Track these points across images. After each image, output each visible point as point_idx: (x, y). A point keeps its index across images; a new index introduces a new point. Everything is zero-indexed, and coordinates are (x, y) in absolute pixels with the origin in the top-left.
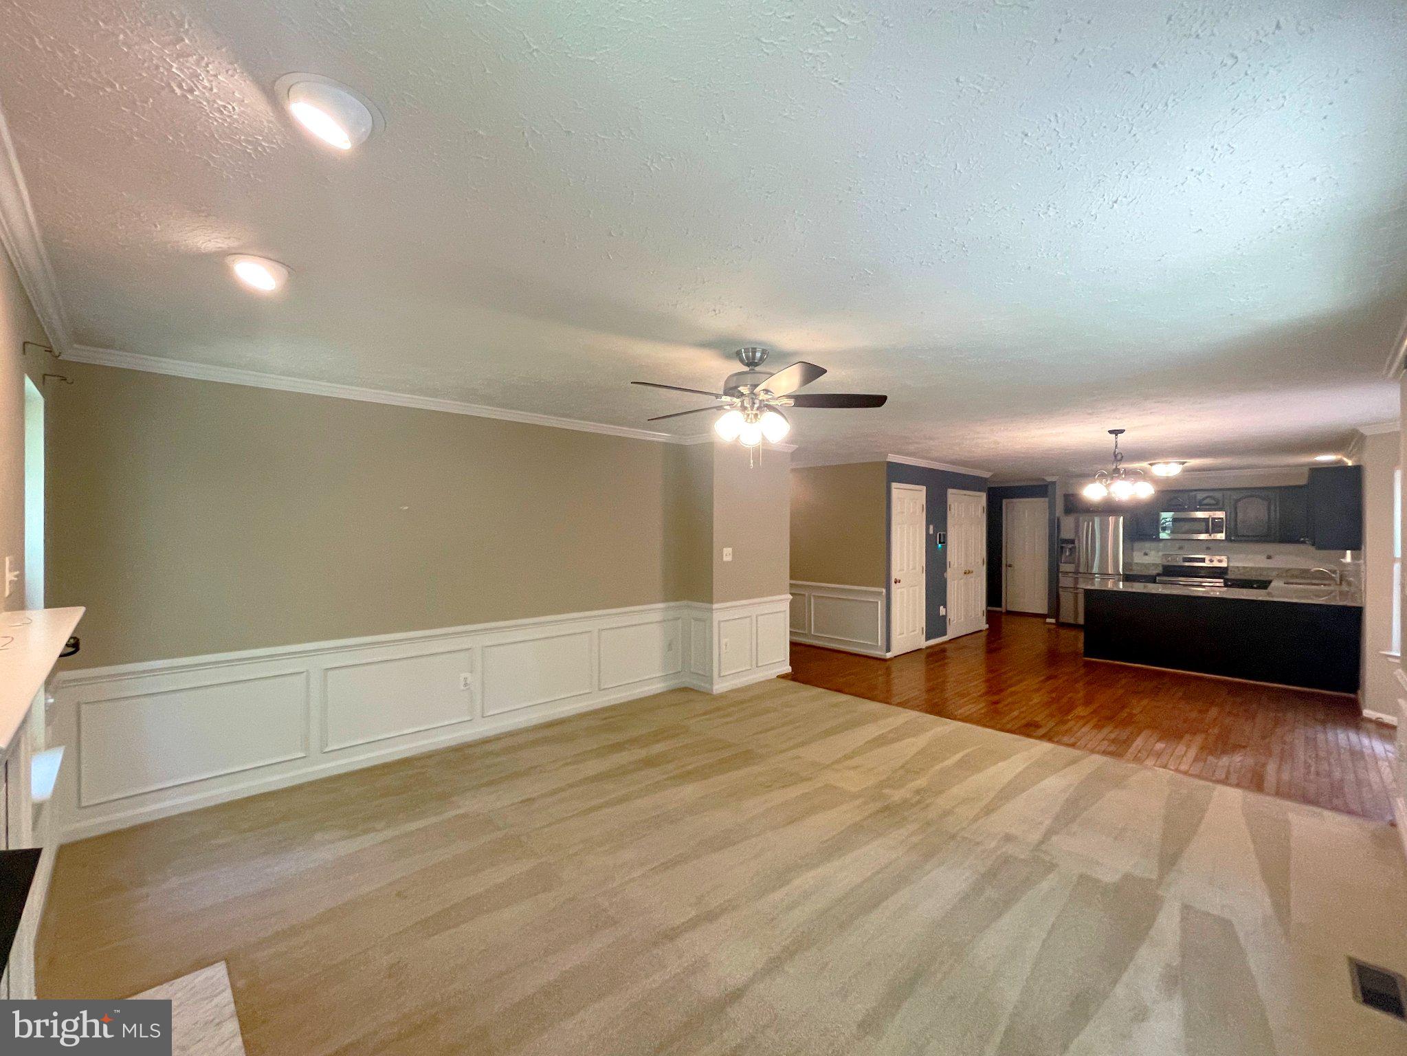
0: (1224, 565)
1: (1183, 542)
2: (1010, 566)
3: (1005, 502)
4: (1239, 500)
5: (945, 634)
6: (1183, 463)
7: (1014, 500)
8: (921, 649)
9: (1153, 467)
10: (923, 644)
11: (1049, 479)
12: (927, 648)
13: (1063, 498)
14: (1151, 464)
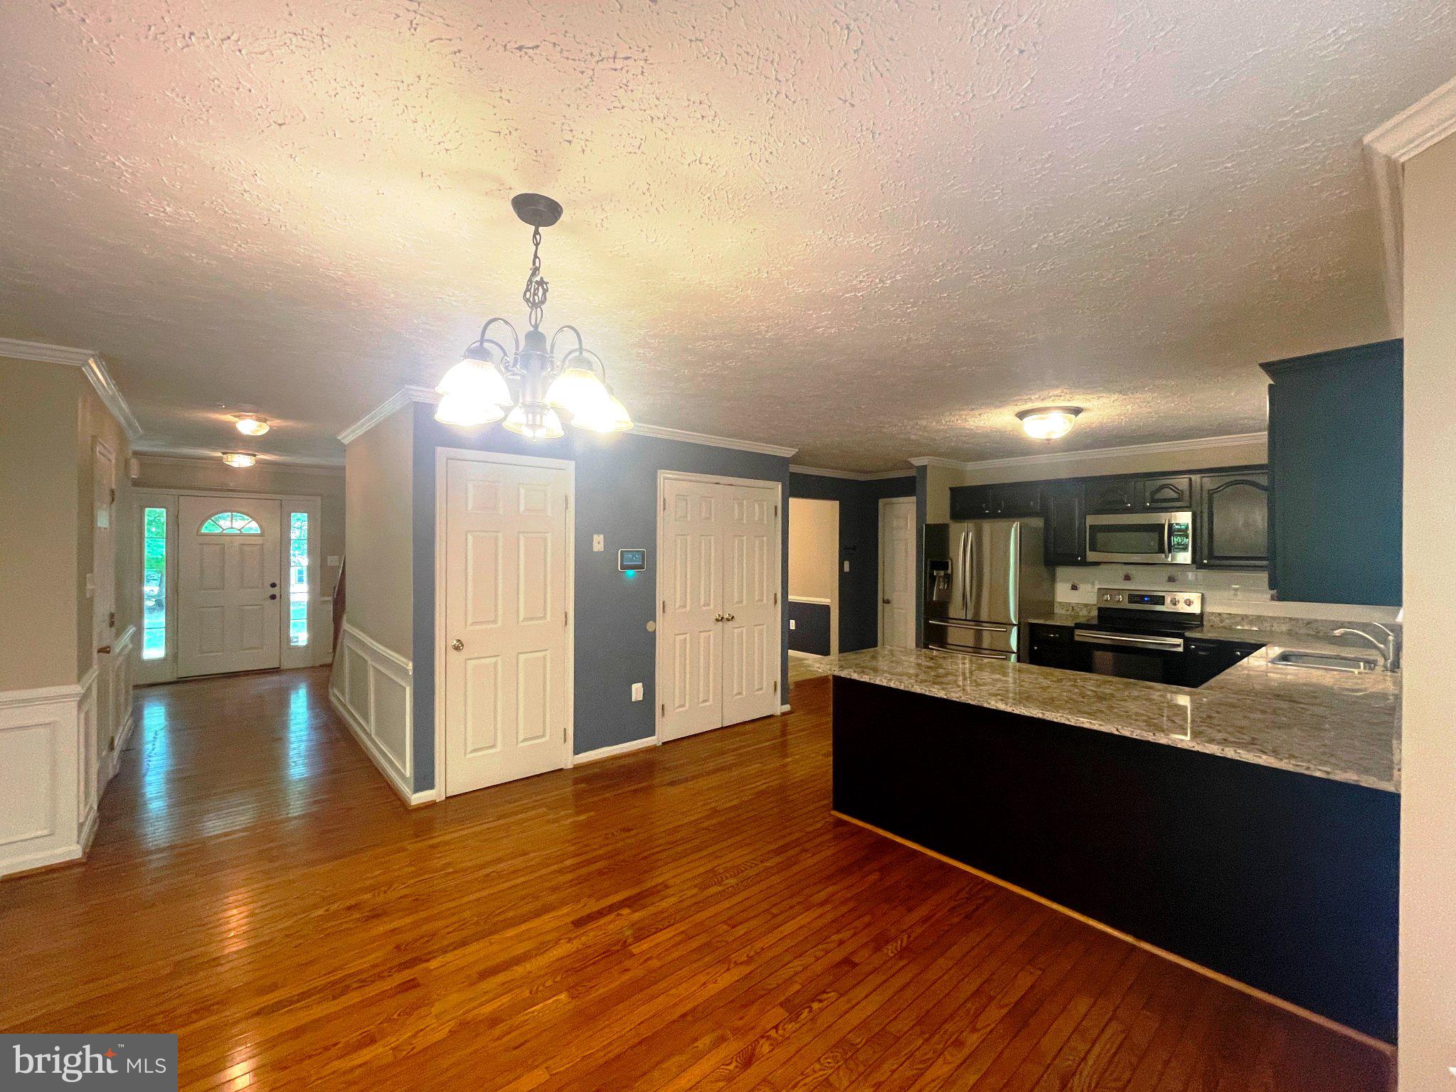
0: (1195, 609)
1: (1130, 567)
2: (888, 602)
3: (881, 502)
4: (1215, 491)
5: (652, 732)
6: (1077, 411)
7: (894, 500)
8: (561, 769)
9: (1025, 420)
10: (567, 759)
11: (917, 462)
12: (577, 768)
13: (948, 493)
14: (1021, 415)
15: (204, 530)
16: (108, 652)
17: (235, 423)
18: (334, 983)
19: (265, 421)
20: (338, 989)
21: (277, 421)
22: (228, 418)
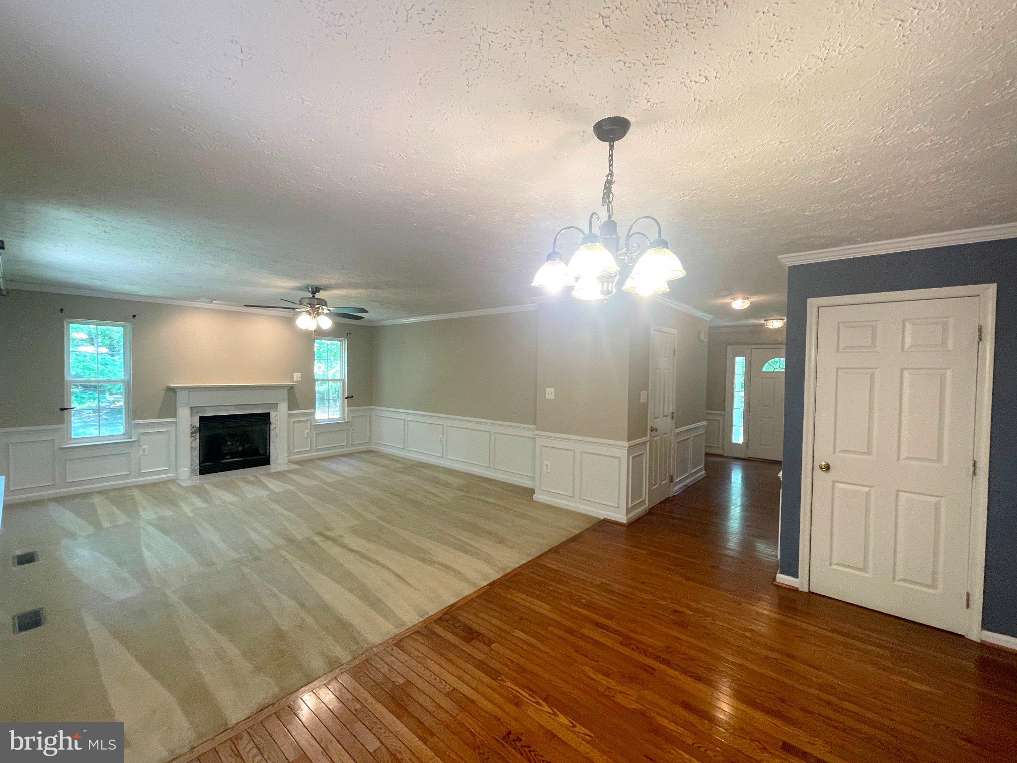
10: (967, 629)
15: (764, 369)
16: (656, 431)
17: (730, 304)
18: (628, 637)
19: (747, 299)
20: (627, 641)
21: (755, 297)
22: (728, 300)
